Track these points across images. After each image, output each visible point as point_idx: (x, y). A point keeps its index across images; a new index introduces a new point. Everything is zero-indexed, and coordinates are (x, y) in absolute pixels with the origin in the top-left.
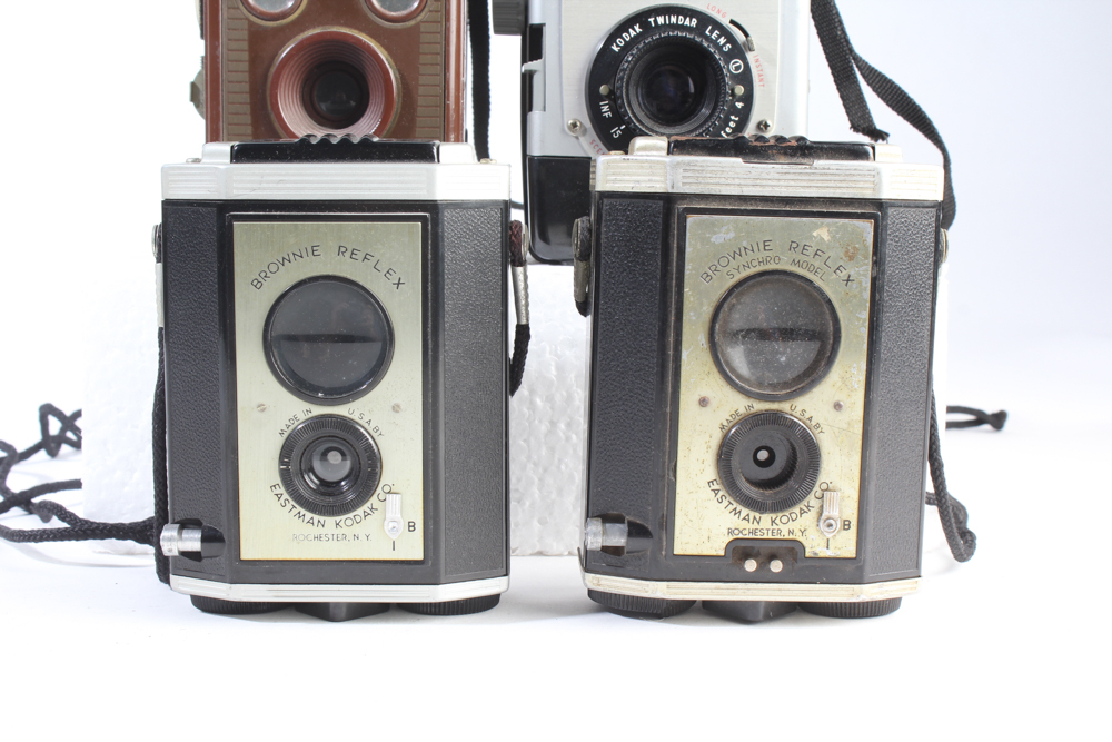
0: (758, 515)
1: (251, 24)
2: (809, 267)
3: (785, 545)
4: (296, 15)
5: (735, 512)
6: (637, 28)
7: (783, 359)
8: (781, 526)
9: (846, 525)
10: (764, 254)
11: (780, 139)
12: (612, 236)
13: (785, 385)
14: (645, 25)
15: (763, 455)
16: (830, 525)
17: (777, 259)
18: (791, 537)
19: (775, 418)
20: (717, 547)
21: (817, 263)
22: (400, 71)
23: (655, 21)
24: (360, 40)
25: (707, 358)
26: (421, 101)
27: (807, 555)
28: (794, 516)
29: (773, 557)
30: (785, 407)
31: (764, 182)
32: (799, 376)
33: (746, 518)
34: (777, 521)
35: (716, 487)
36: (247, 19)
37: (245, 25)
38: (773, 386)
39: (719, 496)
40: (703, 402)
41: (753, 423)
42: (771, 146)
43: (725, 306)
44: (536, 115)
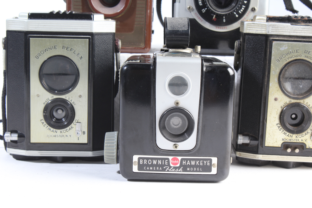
0: (292, 135)
2: (310, 58)
3: (300, 144)
5: (285, 134)
7: (301, 86)
8: (299, 138)
10: (296, 54)
11: (302, 17)
12: (248, 47)
13: (302, 94)
15: (294, 116)
17: (300, 56)
18: (302, 142)
19: (298, 105)
20: (278, 144)
25: (277, 85)
27: (307, 147)
28: (303, 135)
29: (295, 148)
30: (301, 101)
31: (297, 31)
32: (306, 92)
33: (288, 136)
34: (298, 137)
35: (279, 125)
38: (298, 95)
39: (280, 128)
40: (276, 99)
41: (291, 106)
42: (299, 20)
43: (284, 70)
44: (177, 4)
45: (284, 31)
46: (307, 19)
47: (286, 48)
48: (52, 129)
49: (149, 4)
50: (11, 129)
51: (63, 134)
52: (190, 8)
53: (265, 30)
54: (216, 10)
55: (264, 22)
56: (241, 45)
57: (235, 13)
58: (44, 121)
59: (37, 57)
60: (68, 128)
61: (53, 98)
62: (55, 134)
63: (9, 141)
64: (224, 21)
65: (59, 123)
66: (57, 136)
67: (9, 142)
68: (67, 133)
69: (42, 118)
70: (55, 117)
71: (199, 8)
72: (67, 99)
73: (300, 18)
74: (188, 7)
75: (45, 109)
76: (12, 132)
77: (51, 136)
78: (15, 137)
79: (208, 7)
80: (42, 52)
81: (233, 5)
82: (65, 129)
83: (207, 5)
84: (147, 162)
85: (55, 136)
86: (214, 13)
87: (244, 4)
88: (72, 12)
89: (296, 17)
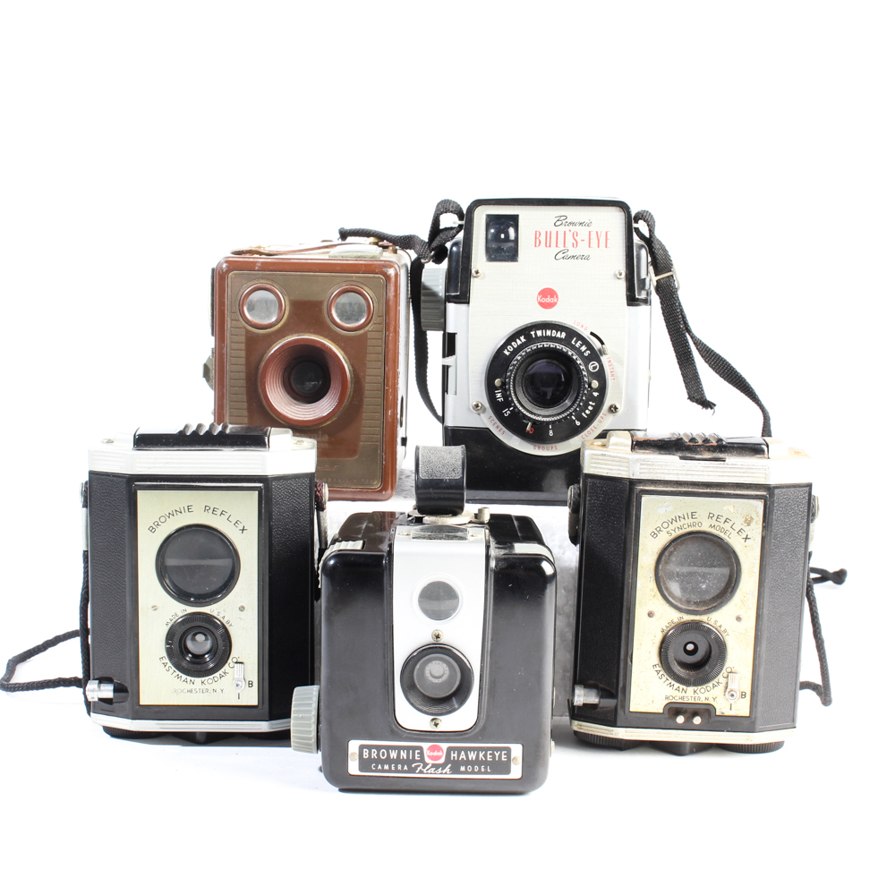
0: (685, 687)
1: (247, 331)
2: (721, 529)
3: (703, 707)
4: (279, 325)
5: (671, 685)
6: (522, 338)
7: (704, 586)
8: (700, 695)
9: (743, 695)
10: (691, 521)
12: (594, 503)
13: (704, 603)
14: (528, 337)
15: (690, 647)
16: (732, 695)
17: (700, 524)
18: (707, 702)
19: (696, 626)
20: (658, 707)
21: (727, 526)
22: (352, 366)
23: (536, 334)
24: (324, 345)
25: (653, 585)
26: (367, 387)
27: (717, 714)
28: (709, 688)
29: (695, 714)
30: (704, 618)
31: (693, 473)
32: (713, 598)
33: (678, 689)
34: (698, 691)
35: (658, 668)
36: (245, 328)
37: (243, 331)
38: (696, 604)
39: (660, 675)
40: (650, 615)
41: (684, 627)
42: (700, 446)
43: (667, 553)
44: (449, 397)
45: (666, 471)
46: (715, 443)
47: (671, 508)
48: (184, 677)
50: (100, 674)
51: (207, 686)
52: (477, 406)
53: (626, 469)
54: (532, 413)
55: (626, 452)
56: (579, 495)
57: (573, 418)
58: (167, 660)
59: (152, 530)
60: (217, 674)
61: (186, 613)
62: (190, 686)
63: (97, 700)
64: (551, 433)
65: (198, 663)
66: (194, 691)
67: (94, 702)
68: (215, 686)
69: (164, 654)
70: (190, 652)
71: (497, 408)
72: (215, 614)
73: (700, 442)
74: (475, 403)
75: (170, 636)
76: (102, 680)
77: (182, 691)
78: (107, 691)
79: (515, 407)
80: (163, 519)
81: (568, 402)
82: (211, 677)
83: (512, 401)
84: (378, 755)
85: (191, 691)
86: (530, 419)
87: (593, 399)
88: (225, 427)
89: (693, 440)
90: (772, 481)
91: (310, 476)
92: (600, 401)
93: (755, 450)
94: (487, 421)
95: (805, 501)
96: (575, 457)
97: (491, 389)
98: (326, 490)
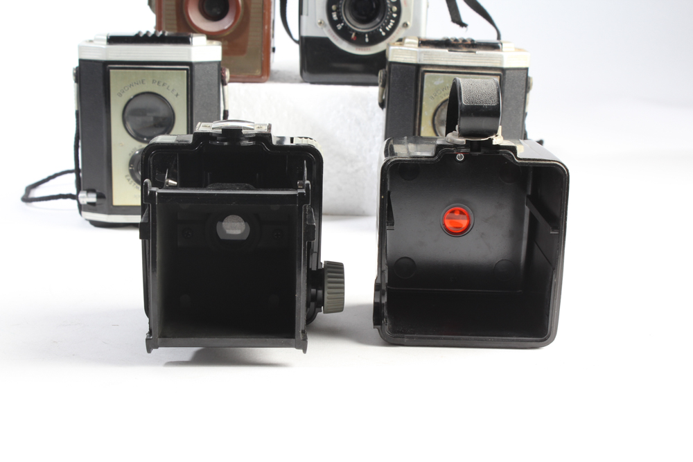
31: (456, 60)
42: (460, 44)
43: (439, 110)
44: (304, 17)
45: (440, 59)
46: (469, 42)
47: (442, 82)
49: (267, 17)
50: (88, 187)
52: (321, 23)
53: (416, 58)
54: (355, 27)
55: (415, 48)
56: (386, 75)
57: (381, 30)
58: (130, 177)
59: (120, 95)
61: (141, 147)
63: (85, 203)
64: (367, 40)
67: (84, 205)
69: (128, 173)
71: (333, 24)
73: (461, 41)
74: (319, 21)
75: (132, 162)
76: (89, 191)
78: (92, 198)
79: (345, 23)
80: (126, 88)
81: (378, 20)
83: (343, 19)
86: (353, 31)
87: (393, 18)
88: (164, 33)
89: (456, 40)
90: (506, 65)
91: (219, 63)
92: (397, 20)
93: (494, 46)
94: (326, 32)
95: (524, 79)
96: (383, 55)
97: (329, 12)
98: (227, 73)
